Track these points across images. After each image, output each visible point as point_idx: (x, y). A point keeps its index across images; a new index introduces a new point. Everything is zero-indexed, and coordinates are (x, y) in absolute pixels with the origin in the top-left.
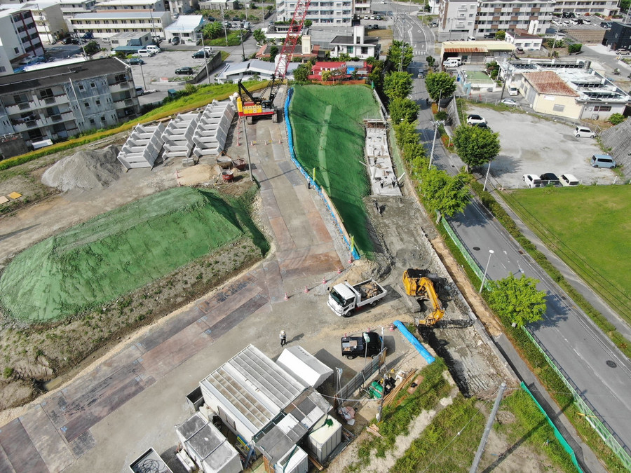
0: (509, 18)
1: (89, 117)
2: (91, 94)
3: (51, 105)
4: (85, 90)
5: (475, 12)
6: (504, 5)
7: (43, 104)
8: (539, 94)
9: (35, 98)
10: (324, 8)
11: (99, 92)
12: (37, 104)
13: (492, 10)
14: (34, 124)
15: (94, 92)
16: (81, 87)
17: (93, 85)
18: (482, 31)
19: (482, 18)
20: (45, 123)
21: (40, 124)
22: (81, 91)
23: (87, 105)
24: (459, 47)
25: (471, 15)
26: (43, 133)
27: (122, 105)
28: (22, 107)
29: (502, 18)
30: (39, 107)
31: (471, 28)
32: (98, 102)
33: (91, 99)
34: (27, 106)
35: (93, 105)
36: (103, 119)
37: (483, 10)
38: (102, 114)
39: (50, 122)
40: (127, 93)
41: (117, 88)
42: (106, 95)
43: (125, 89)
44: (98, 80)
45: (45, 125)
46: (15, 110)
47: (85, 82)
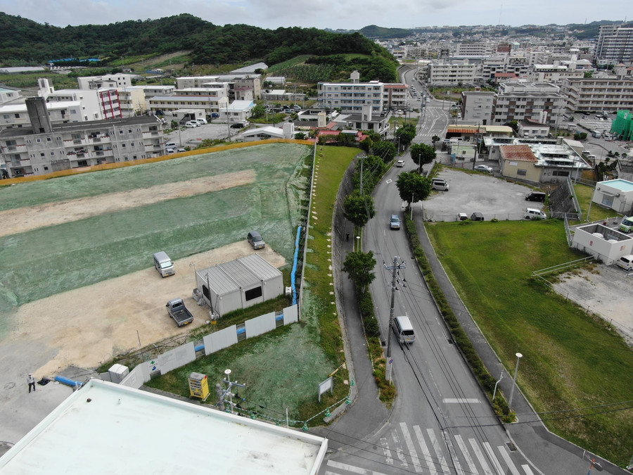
0: (523, 110)
1: (124, 155)
2: (128, 138)
3: (97, 143)
4: (123, 134)
5: (491, 104)
6: (519, 99)
7: (91, 142)
8: (505, 160)
9: (86, 137)
11: (134, 136)
12: (87, 142)
13: (507, 103)
14: (83, 155)
15: (131, 137)
16: (121, 132)
17: (130, 131)
18: (499, 121)
19: (498, 110)
20: (91, 156)
21: (86, 156)
22: (120, 134)
23: (124, 145)
24: (461, 129)
25: (488, 107)
26: (88, 163)
27: (151, 149)
28: (76, 142)
29: (517, 110)
30: (88, 144)
31: (488, 118)
32: (133, 145)
33: (127, 141)
34: (79, 142)
35: (128, 146)
36: (135, 157)
38: (134, 154)
39: (95, 155)
40: (157, 140)
41: (149, 135)
42: (139, 140)
43: (155, 136)
44: (134, 128)
45: (91, 157)
46: (70, 144)
47: (125, 128)
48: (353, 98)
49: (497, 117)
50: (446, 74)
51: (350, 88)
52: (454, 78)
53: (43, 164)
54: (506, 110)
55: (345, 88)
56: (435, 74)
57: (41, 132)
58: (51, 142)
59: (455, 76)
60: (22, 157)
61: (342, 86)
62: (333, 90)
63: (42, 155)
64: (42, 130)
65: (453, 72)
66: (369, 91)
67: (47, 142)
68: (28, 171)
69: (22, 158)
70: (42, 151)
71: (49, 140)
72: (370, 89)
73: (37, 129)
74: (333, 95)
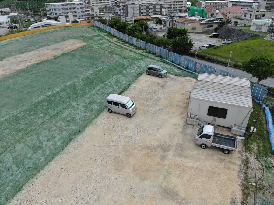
6: (149, 6)
10: (72, 10)
19: (142, 11)
24: (140, 18)
25: (137, 10)
29: (150, 11)
31: (139, 15)
37: (142, 8)
48: (69, 10)
49: (142, 14)
50: (98, 2)
51: (66, 5)
54: (145, 11)
55: (63, 5)
59: (102, 3)
61: (61, 4)
62: (57, 7)
72: (78, 5)
74: (57, 10)
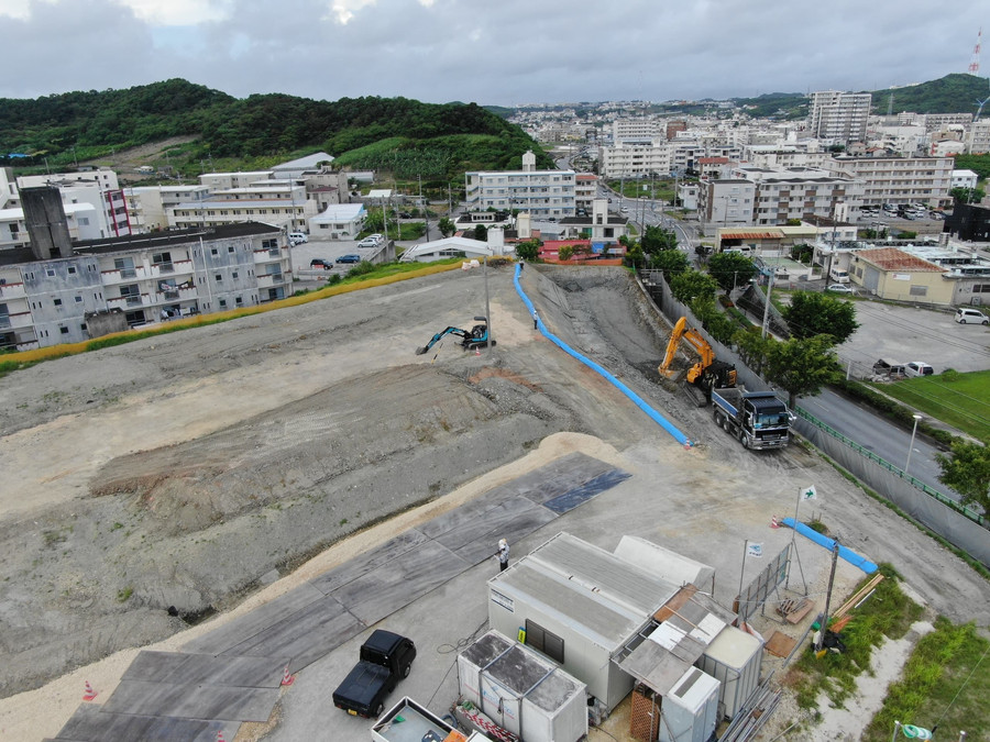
0: (802, 204)
1: (219, 295)
2: (226, 262)
3: (167, 275)
4: (219, 255)
5: (752, 196)
6: (793, 187)
7: (156, 273)
8: (885, 273)
9: (147, 263)
10: (537, 194)
11: (239, 259)
12: (147, 272)
13: (777, 194)
14: (138, 300)
15: (232, 260)
16: (215, 252)
17: (231, 250)
18: (764, 221)
19: (762, 205)
20: (154, 300)
21: (146, 302)
22: (213, 256)
23: (219, 278)
24: (742, 233)
25: (747, 201)
26: (147, 316)
27: (268, 282)
28: (124, 275)
29: (791, 205)
30: (149, 277)
31: (750, 217)
32: (235, 275)
33: (225, 270)
34: (133, 274)
35: (227, 279)
36: (239, 300)
37: (764, 193)
38: (237, 294)
39: (162, 300)
40: (276, 266)
41: (264, 257)
42: (248, 265)
43: (275, 259)
44: (239, 243)
45: (154, 303)
46: (114, 278)
47: (221, 244)
48: (529, 194)
49: (762, 216)
50: (628, 160)
51: (521, 178)
52: (640, 167)
53: (58, 321)
54: (776, 205)
55: (514, 179)
56: (611, 161)
57: (52, 258)
58: (77, 274)
59: (641, 163)
60: (12, 309)
61: (509, 176)
62: (495, 183)
63: (58, 302)
64: (55, 253)
65: (635, 157)
66: (557, 183)
67: (69, 275)
68: (24, 338)
69: (11, 312)
70: (57, 294)
71: (72, 271)
72: (556, 179)
73: (44, 247)
74: (496, 191)
